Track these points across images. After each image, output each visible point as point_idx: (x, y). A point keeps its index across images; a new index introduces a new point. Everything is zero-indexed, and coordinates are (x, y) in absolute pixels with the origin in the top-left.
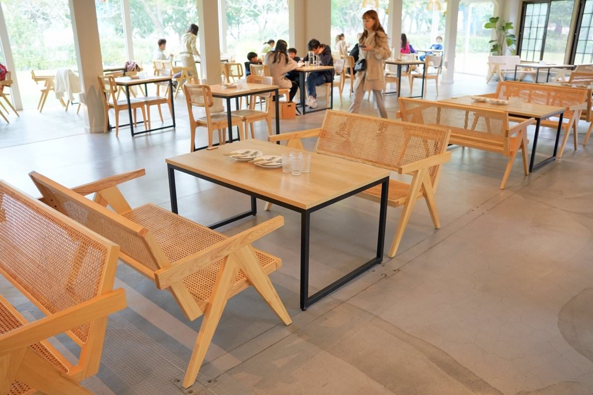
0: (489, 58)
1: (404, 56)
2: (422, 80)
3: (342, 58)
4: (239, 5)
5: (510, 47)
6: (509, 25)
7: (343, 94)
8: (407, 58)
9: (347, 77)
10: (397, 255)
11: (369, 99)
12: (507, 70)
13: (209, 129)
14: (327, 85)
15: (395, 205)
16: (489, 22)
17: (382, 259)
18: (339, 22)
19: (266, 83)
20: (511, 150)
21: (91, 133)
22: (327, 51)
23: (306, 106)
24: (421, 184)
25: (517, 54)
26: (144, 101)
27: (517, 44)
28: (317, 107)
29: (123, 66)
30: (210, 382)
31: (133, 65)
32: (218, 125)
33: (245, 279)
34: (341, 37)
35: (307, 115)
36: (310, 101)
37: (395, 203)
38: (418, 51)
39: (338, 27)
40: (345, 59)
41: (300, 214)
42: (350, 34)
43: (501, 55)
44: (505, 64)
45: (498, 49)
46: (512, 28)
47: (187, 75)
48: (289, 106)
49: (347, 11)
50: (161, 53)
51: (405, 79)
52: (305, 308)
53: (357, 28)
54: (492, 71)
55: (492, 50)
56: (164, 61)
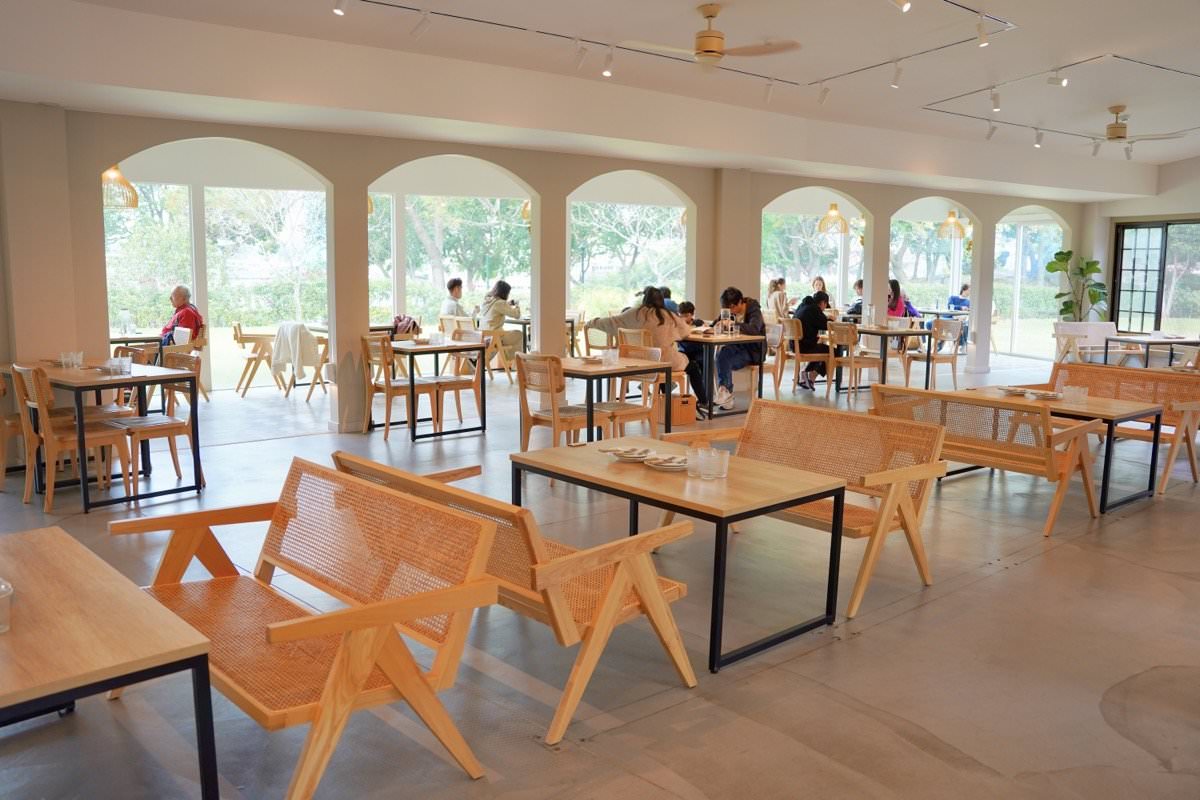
0: (1056, 325)
1: (891, 320)
2: (925, 364)
3: (780, 322)
4: (588, 221)
5: (1095, 306)
6: (1091, 266)
7: (781, 388)
8: (898, 325)
9: (789, 357)
10: (857, 616)
11: (827, 396)
12: (1092, 348)
13: (554, 430)
14: (752, 370)
15: (855, 535)
16: (1054, 260)
17: (834, 618)
18: (776, 257)
19: (649, 356)
20: (1060, 471)
21: (340, 433)
22: (753, 309)
23: (715, 404)
24: (897, 506)
25: (1112, 320)
26: (435, 382)
27: (1109, 301)
28: (734, 407)
29: (390, 323)
30: (583, 740)
31: (408, 323)
32: (570, 423)
33: (637, 603)
34: (778, 284)
35: (714, 420)
36: (720, 395)
37: (854, 531)
38: (924, 313)
39: (774, 266)
40: (786, 324)
41: (714, 525)
42: (798, 280)
43: (1081, 320)
44: (1086, 337)
45: (1073, 309)
46: (1099, 271)
47: (499, 344)
48: (684, 403)
49: (791, 237)
50: (453, 302)
51: (894, 362)
52: (716, 669)
53: (811, 269)
54: (1062, 348)
55: (1062, 312)
56: (458, 318)
